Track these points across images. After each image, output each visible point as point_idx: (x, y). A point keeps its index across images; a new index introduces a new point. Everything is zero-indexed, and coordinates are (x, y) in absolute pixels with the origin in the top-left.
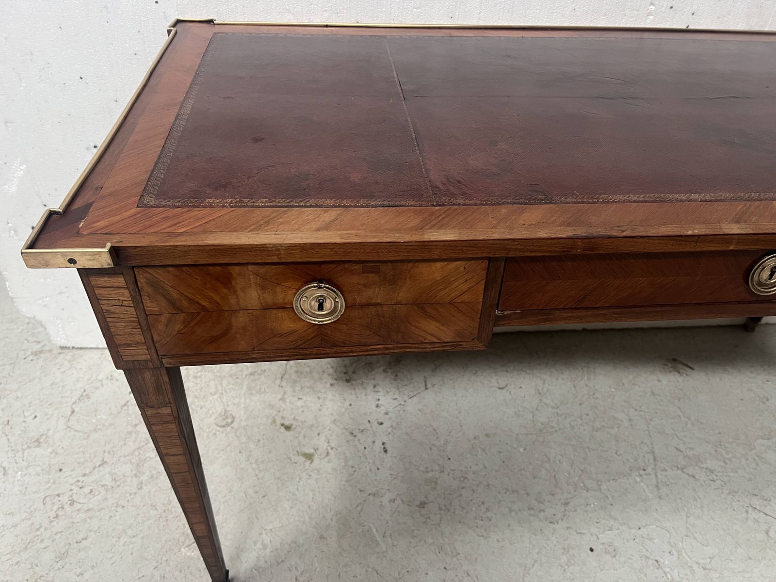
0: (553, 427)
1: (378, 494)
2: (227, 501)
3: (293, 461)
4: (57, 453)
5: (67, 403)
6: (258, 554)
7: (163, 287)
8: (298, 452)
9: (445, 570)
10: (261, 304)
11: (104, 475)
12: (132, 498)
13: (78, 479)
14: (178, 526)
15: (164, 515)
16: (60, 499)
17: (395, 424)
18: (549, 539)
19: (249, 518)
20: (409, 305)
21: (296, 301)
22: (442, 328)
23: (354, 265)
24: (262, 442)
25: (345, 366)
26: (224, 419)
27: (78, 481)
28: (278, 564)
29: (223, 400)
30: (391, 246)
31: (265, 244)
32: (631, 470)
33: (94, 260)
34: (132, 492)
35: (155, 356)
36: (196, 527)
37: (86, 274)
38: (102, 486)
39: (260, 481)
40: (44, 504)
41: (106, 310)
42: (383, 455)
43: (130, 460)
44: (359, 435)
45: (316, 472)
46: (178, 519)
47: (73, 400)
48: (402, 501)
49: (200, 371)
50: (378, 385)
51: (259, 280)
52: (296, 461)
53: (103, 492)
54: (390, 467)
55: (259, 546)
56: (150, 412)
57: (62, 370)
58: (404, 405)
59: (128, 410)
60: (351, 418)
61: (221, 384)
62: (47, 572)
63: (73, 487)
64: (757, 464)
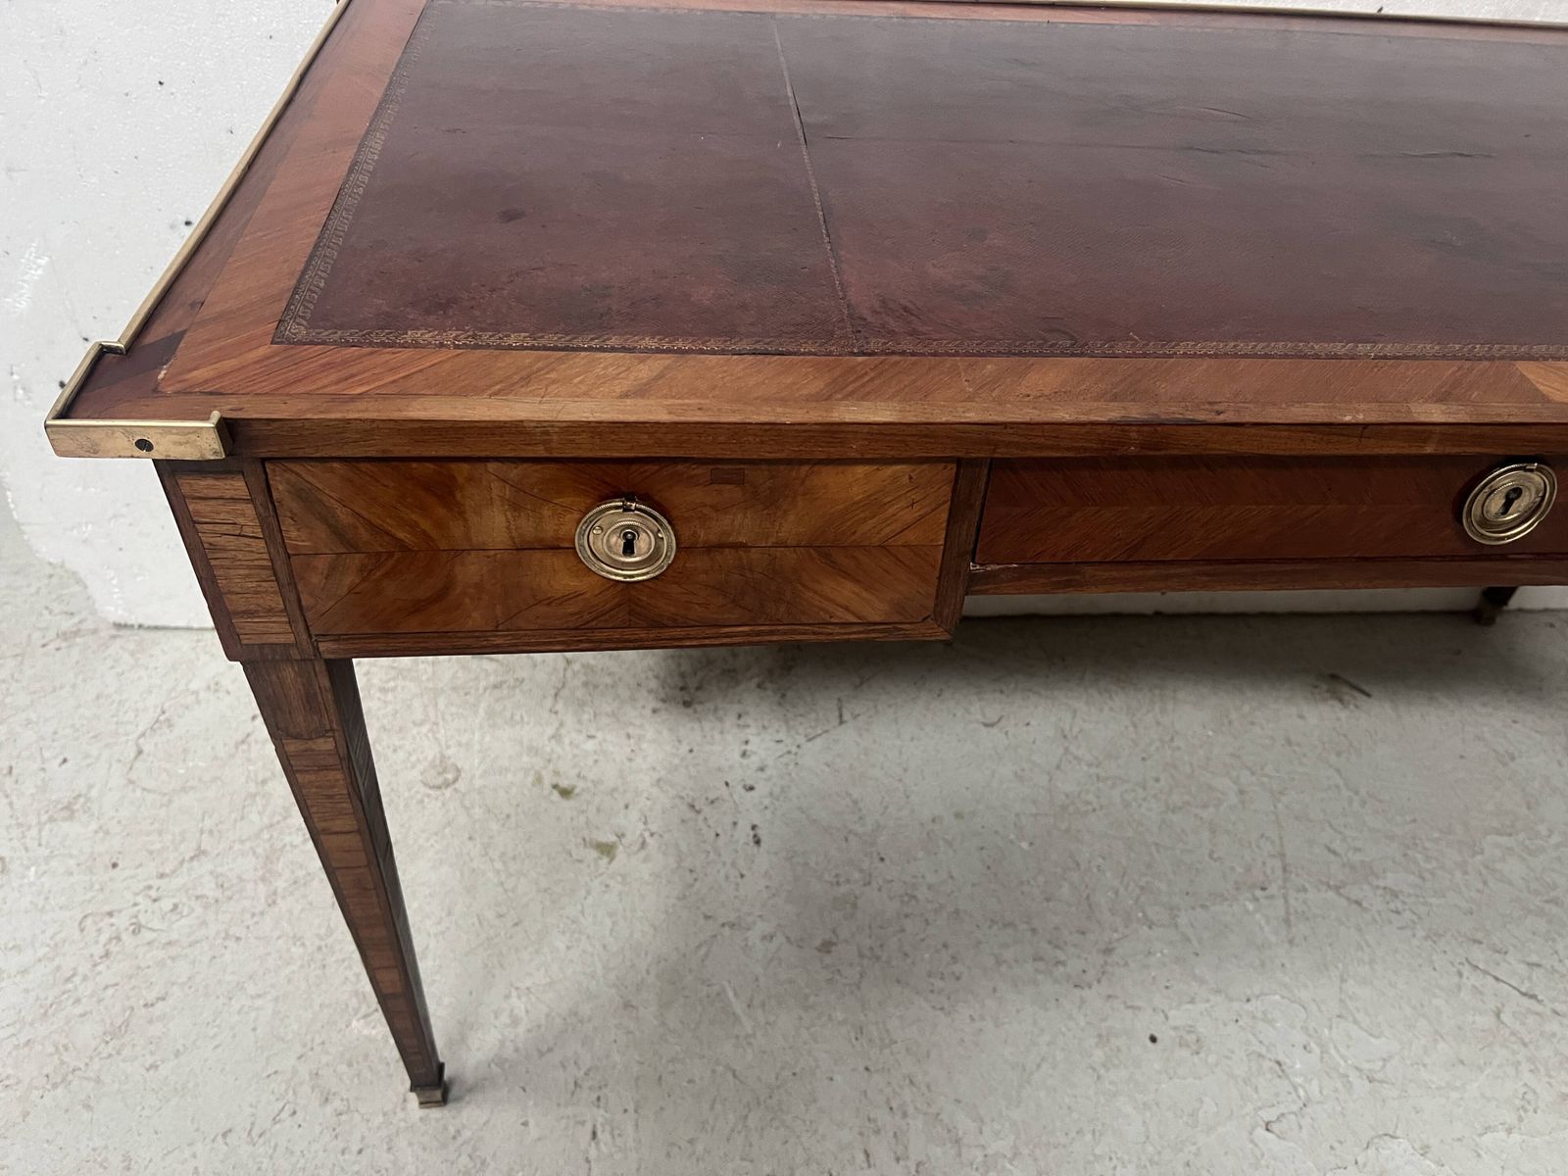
0: (1088, 803)
1: (740, 925)
2: (443, 933)
3: (575, 857)
4: (107, 833)
5: (127, 734)
6: (503, 1035)
7: (320, 501)
8: (584, 840)
9: (866, 1074)
10: (512, 538)
11: (202, 876)
12: (257, 923)
13: (151, 882)
14: (347, 978)
15: (319, 956)
16: (113, 920)
17: (777, 790)
18: (1070, 1017)
19: (486, 966)
20: (801, 549)
21: (580, 532)
22: (864, 594)
23: (694, 466)
24: (513, 819)
25: (683, 675)
26: (439, 774)
27: (150, 887)
28: (542, 1054)
29: (439, 736)
30: (766, 430)
31: (522, 421)
32: (1238, 889)
33: (187, 442)
34: (257, 911)
35: (305, 636)
36: (381, 975)
37: (170, 471)
38: (197, 898)
39: (510, 894)
40: (82, 930)
41: (210, 544)
42: (752, 848)
43: (252, 848)
44: (707, 810)
45: (619, 879)
46: (346, 963)
47: (141, 729)
48: (788, 938)
49: (394, 679)
50: (747, 713)
51: (507, 492)
52: (580, 858)
53: (199, 911)
54: (766, 873)
55: (505, 1019)
56: (292, 747)
57: (119, 670)
58: (796, 754)
59: (249, 750)
60: (690, 777)
61: (436, 704)
62: (87, 1060)
63: (139, 899)
64: (1485, 883)
